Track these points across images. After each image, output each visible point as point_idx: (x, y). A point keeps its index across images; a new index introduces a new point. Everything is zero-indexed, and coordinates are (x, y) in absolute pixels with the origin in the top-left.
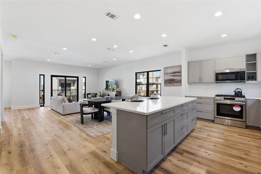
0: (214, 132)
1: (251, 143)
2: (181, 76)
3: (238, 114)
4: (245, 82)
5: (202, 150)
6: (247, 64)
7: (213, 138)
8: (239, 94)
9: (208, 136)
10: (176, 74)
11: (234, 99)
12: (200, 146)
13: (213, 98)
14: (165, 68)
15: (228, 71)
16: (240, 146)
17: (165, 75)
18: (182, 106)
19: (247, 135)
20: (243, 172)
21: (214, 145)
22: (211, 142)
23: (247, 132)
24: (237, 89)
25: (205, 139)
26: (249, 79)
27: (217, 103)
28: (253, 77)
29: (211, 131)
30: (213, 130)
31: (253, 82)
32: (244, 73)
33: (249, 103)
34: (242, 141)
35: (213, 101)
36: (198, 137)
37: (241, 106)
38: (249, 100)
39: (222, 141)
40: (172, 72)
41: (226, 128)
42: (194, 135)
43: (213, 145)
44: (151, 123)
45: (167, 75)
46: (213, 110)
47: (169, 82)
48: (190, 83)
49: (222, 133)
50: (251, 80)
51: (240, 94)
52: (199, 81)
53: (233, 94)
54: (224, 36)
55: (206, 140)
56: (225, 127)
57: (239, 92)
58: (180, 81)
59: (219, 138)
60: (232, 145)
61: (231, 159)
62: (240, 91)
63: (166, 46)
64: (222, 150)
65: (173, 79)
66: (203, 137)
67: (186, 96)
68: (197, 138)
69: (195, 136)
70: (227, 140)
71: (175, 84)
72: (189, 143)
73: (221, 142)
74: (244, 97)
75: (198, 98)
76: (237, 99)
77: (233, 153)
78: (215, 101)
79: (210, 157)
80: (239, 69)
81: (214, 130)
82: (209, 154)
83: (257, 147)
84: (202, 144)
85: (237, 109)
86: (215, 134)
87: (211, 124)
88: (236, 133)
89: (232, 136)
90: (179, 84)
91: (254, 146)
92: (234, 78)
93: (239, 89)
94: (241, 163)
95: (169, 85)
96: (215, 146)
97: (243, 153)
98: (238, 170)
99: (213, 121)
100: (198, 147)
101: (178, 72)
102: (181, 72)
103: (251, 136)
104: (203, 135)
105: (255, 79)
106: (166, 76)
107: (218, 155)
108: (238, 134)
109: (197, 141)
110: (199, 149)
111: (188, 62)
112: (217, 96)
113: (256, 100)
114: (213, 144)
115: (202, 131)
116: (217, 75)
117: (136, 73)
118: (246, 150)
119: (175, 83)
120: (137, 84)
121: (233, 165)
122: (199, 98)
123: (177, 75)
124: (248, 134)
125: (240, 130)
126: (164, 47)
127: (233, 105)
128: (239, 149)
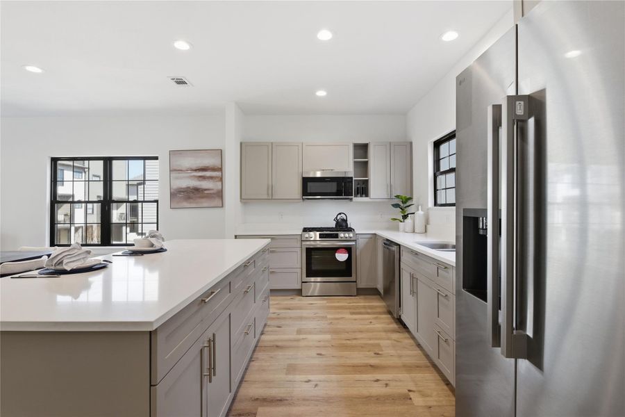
0: (306, 318)
1: (374, 326)
2: (221, 179)
3: (343, 267)
4: (351, 199)
5: (299, 377)
6: (355, 162)
7: (310, 337)
8: (342, 225)
9: (299, 332)
10: (208, 174)
11: (336, 236)
12: (291, 369)
13: (299, 237)
14: (173, 153)
15: (319, 174)
16: (362, 338)
17: (174, 175)
18: (245, 266)
19: (363, 310)
20: (387, 401)
21: (318, 354)
22: (309, 347)
23: (360, 302)
24: (340, 214)
25: (295, 344)
26: (358, 194)
27: (307, 249)
28: (363, 190)
29: (301, 318)
30: (305, 315)
31: (364, 199)
32: (350, 180)
33: (361, 242)
34: (360, 326)
35: (299, 243)
36: (279, 344)
37: (348, 250)
38: (360, 236)
39: (328, 337)
40: (194, 167)
41: (325, 302)
42: (270, 341)
43: (315, 355)
44: (165, 355)
45: (177, 175)
46: (299, 266)
47: (186, 196)
48: (245, 200)
49: (323, 317)
50: (361, 196)
51: (344, 224)
52: (268, 194)
53: (333, 225)
54: (321, 93)
55: (298, 347)
56: (322, 302)
57: (343, 220)
58: (220, 194)
59: (320, 332)
60: (348, 342)
61: (358, 376)
62: (345, 218)
63: (180, 82)
64: (335, 361)
65: (199, 187)
66: (290, 340)
67: (236, 237)
68: (277, 346)
69: (272, 344)
70: (335, 332)
71: (205, 203)
72: (264, 370)
73: (327, 341)
74: (350, 230)
75: (272, 239)
76: (342, 235)
77: (356, 362)
78: (304, 243)
79: (320, 392)
80: (342, 172)
81: (305, 313)
82: (315, 383)
83: (386, 331)
84: (293, 362)
85: (342, 257)
86: (312, 325)
87: (298, 301)
88: (346, 311)
89: (342, 318)
90: (217, 202)
91: (380, 331)
92: (334, 190)
93: (342, 215)
94: (377, 380)
95: (185, 204)
96: (320, 354)
97: (372, 354)
98: (379, 399)
99: (299, 292)
100: (286, 374)
101: (214, 169)
102: (220, 169)
103: (369, 311)
104: (287, 334)
105: (367, 195)
106: (177, 178)
107: (334, 377)
108: (348, 311)
109: (279, 353)
110: (290, 377)
111: (241, 144)
112: (305, 230)
113: (369, 236)
114: (313, 353)
115: (283, 322)
116: (306, 181)
117: (54, 161)
118: (373, 345)
119: (203, 200)
120: (55, 201)
121: (365, 392)
122: (273, 237)
123: (211, 178)
124: (364, 307)
125: (348, 301)
126: (175, 84)
127: (336, 249)
128: (362, 347)
